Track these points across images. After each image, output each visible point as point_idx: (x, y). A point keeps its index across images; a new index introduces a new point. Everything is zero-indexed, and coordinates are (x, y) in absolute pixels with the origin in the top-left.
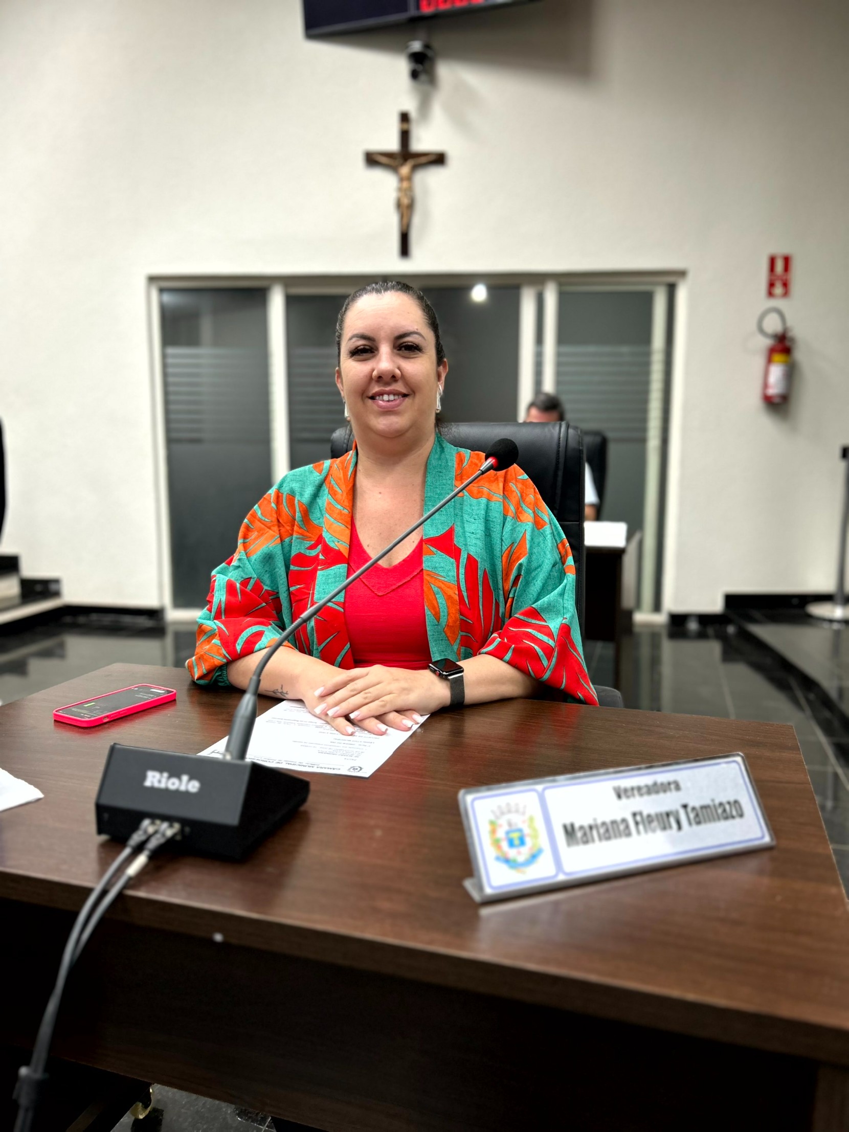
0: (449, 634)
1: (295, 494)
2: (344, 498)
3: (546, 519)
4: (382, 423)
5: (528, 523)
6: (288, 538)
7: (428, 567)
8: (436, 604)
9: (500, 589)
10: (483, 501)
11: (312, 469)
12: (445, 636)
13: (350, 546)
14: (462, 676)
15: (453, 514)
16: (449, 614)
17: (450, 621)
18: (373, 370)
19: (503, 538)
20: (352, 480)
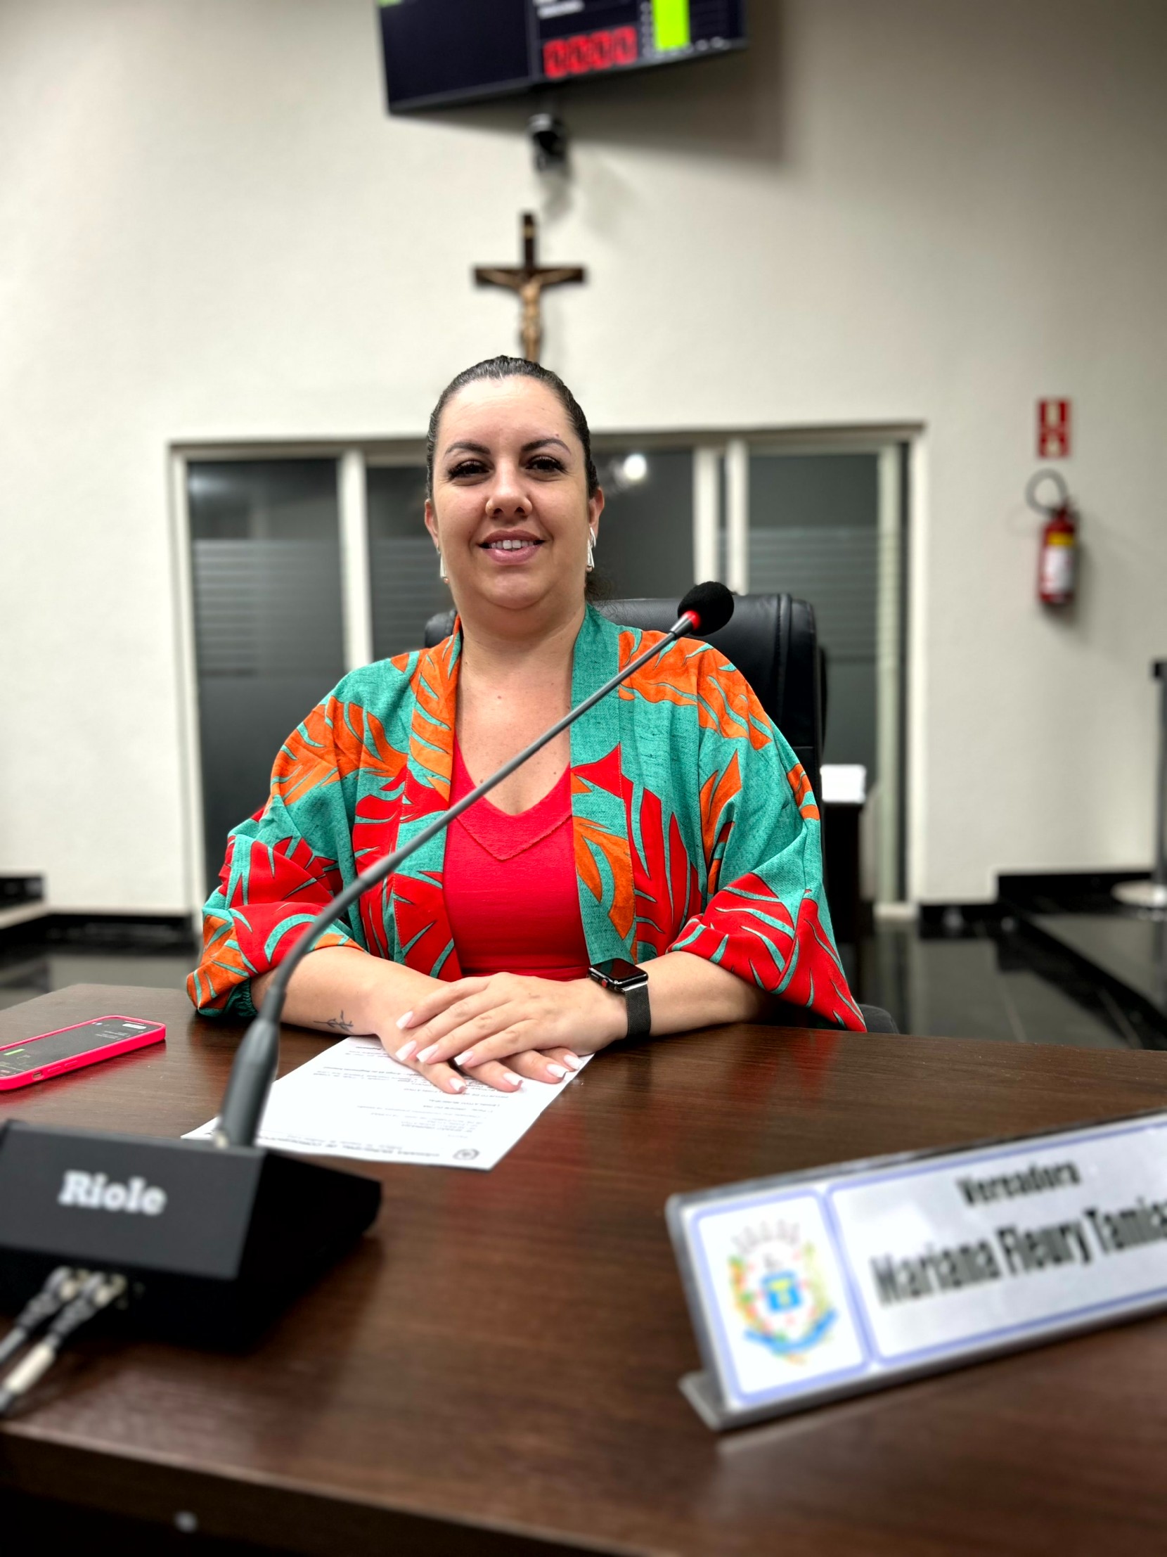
0: (617, 921)
1: (363, 703)
2: (441, 707)
3: (768, 733)
4: (499, 586)
5: (740, 739)
6: (352, 773)
7: (581, 812)
8: (594, 872)
9: (697, 846)
10: (666, 705)
11: (390, 664)
12: (611, 924)
13: (451, 781)
14: (645, 988)
15: (617, 727)
16: (616, 888)
17: (619, 899)
19: (700, 763)
20: (453, 678)
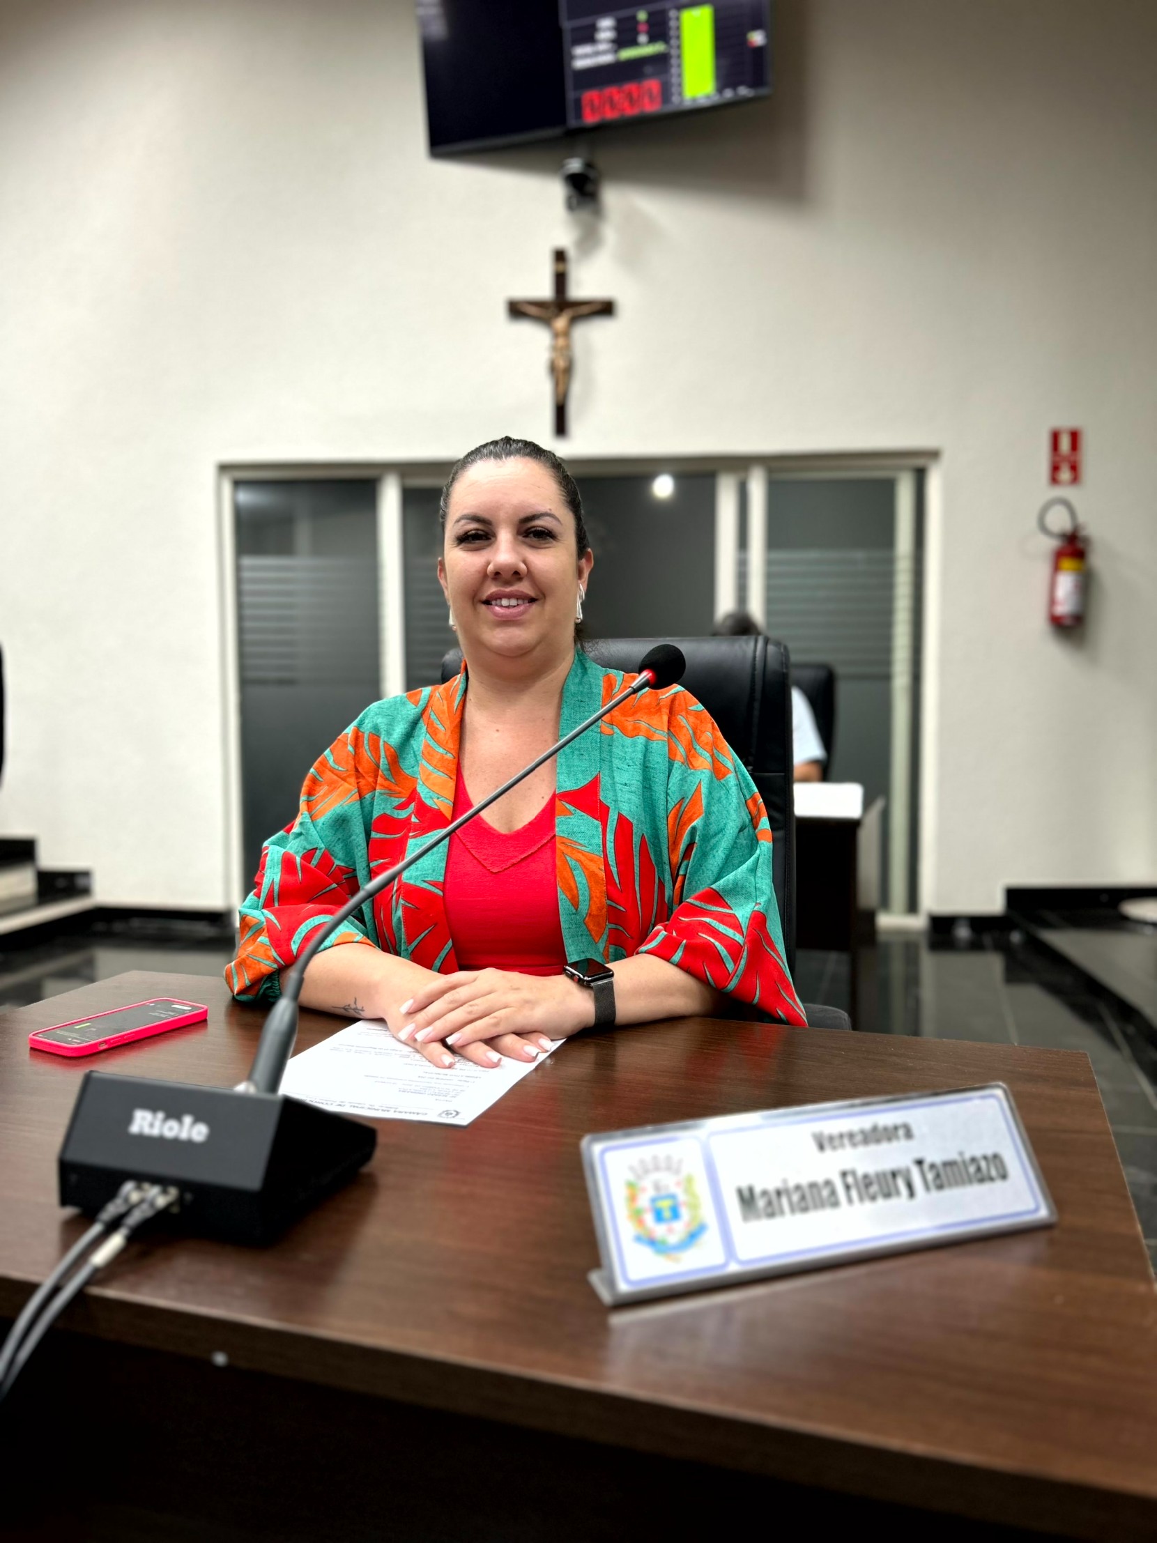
0: (591, 927)
1: (380, 734)
2: (447, 738)
3: (729, 765)
4: (498, 637)
5: (704, 771)
6: (370, 794)
7: (563, 832)
8: (572, 884)
9: (665, 863)
10: (641, 740)
11: (406, 699)
12: (586, 930)
13: (454, 803)
14: (611, 983)
15: (598, 759)
16: (591, 898)
17: (594, 908)
18: (488, 563)
19: (669, 791)
20: (459, 713)
